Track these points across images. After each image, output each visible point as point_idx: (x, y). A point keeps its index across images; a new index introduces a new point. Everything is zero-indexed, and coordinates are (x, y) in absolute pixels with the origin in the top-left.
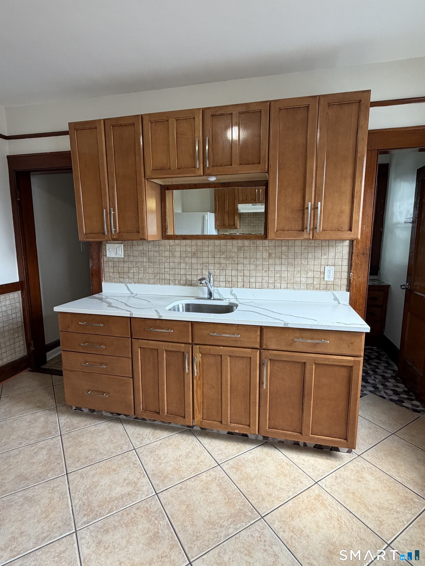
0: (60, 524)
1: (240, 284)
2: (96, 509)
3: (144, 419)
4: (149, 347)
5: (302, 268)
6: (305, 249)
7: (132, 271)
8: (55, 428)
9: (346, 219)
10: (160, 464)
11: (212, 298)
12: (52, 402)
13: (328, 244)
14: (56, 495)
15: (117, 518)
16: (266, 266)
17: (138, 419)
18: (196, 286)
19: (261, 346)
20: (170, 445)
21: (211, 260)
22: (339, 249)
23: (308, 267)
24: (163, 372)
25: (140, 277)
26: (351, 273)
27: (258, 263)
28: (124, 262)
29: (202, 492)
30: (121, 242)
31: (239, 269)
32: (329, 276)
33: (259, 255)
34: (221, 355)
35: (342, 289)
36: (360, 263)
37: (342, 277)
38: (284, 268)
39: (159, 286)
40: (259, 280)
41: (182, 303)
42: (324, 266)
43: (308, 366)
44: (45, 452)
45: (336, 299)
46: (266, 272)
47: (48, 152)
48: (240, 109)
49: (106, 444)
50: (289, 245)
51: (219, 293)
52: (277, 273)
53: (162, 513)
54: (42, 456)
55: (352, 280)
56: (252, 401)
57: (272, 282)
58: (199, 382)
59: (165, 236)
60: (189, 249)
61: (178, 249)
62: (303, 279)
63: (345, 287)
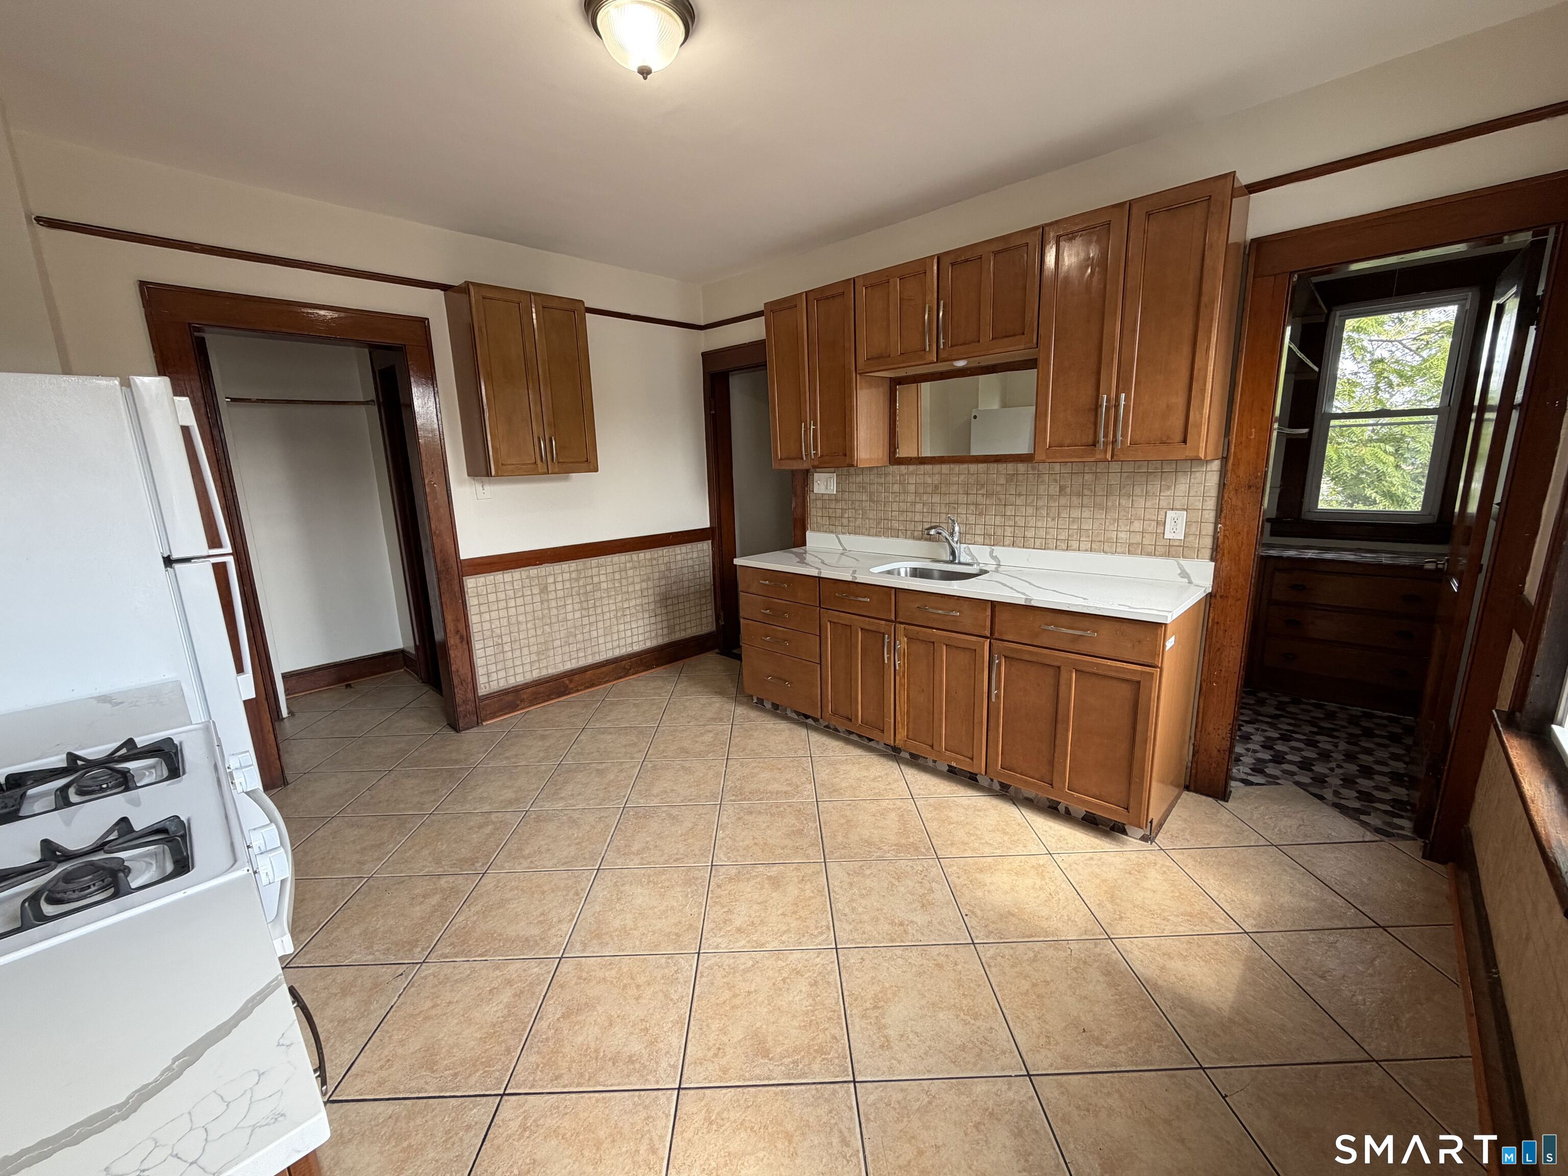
0: (708, 794)
1: (1008, 541)
2: (747, 794)
3: (836, 730)
4: (840, 622)
5: (1122, 513)
6: (1128, 477)
7: (846, 515)
8: (729, 716)
9: (1177, 421)
10: (835, 778)
11: (957, 561)
12: (734, 690)
13: (1174, 467)
14: (711, 773)
15: (764, 807)
16: (1053, 510)
17: (830, 728)
18: (936, 541)
19: (992, 634)
20: (859, 763)
21: (963, 499)
22: (1198, 476)
23: (1134, 513)
24: (857, 659)
25: (857, 523)
26: (1220, 526)
27: (1040, 503)
28: (837, 500)
29: (874, 815)
30: (833, 470)
31: (1008, 513)
32: (1174, 530)
33: (1042, 488)
34: (934, 643)
35: (1200, 555)
36: (1240, 504)
37: (1203, 533)
38: (1086, 514)
39: (883, 539)
40: (1042, 533)
41: (904, 566)
42: (1165, 510)
43: (1064, 675)
44: (711, 735)
45: (1184, 574)
46: (1053, 519)
47: (747, 342)
48: (994, 247)
49: (779, 743)
50: (1098, 470)
51: (970, 554)
52: (1073, 521)
53: (815, 817)
54: (708, 738)
55: (1221, 538)
56: (976, 721)
57: (1063, 538)
58: (902, 680)
59: (894, 460)
60: (929, 480)
61: (912, 480)
62: (1122, 535)
63: (1207, 553)
